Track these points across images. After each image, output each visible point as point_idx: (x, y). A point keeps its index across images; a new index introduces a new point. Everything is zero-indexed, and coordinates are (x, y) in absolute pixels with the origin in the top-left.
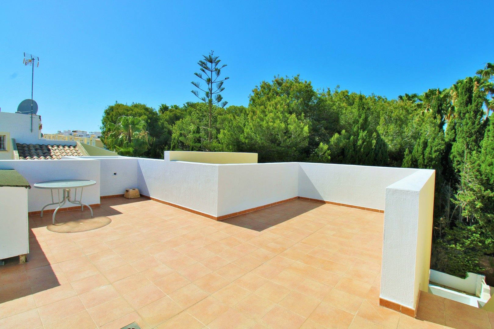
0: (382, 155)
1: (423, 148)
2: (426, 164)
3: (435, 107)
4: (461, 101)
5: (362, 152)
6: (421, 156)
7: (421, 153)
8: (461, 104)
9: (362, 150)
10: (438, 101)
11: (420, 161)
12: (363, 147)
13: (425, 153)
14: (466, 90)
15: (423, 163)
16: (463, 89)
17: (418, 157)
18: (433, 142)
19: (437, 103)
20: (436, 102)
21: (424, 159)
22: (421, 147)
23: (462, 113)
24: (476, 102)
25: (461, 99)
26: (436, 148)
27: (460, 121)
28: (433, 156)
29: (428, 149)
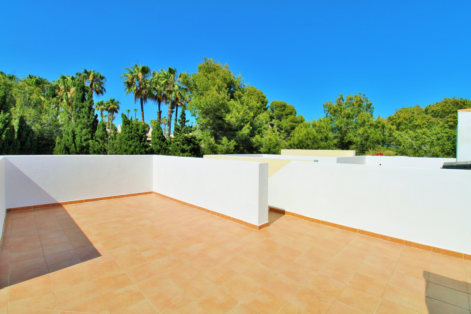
0: (31, 143)
1: (72, 136)
2: (78, 152)
3: (49, 96)
4: (78, 97)
5: (4, 139)
6: (72, 144)
7: (72, 142)
8: (77, 99)
9: (4, 136)
10: (52, 90)
11: (72, 149)
12: (5, 133)
13: (75, 142)
14: (81, 88)
15: (75, 151)
16: (78, 87)
17: (69, 146)
18: (82, 132)
19: (51, 93)
20: (50, 91)
21: (76, 147)
22: (70, 136)
23: (78, 107)
24: (90, 100)
25: (77, 95)
26: (85, 137)
27: (77, 114)
28: (84, 145)
29: (78, 138)
